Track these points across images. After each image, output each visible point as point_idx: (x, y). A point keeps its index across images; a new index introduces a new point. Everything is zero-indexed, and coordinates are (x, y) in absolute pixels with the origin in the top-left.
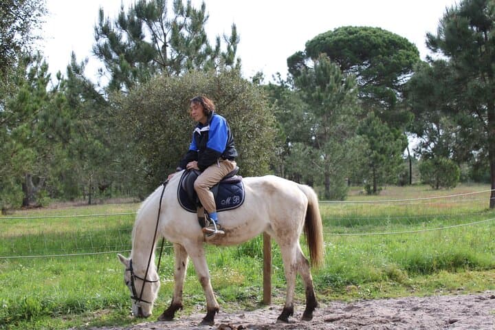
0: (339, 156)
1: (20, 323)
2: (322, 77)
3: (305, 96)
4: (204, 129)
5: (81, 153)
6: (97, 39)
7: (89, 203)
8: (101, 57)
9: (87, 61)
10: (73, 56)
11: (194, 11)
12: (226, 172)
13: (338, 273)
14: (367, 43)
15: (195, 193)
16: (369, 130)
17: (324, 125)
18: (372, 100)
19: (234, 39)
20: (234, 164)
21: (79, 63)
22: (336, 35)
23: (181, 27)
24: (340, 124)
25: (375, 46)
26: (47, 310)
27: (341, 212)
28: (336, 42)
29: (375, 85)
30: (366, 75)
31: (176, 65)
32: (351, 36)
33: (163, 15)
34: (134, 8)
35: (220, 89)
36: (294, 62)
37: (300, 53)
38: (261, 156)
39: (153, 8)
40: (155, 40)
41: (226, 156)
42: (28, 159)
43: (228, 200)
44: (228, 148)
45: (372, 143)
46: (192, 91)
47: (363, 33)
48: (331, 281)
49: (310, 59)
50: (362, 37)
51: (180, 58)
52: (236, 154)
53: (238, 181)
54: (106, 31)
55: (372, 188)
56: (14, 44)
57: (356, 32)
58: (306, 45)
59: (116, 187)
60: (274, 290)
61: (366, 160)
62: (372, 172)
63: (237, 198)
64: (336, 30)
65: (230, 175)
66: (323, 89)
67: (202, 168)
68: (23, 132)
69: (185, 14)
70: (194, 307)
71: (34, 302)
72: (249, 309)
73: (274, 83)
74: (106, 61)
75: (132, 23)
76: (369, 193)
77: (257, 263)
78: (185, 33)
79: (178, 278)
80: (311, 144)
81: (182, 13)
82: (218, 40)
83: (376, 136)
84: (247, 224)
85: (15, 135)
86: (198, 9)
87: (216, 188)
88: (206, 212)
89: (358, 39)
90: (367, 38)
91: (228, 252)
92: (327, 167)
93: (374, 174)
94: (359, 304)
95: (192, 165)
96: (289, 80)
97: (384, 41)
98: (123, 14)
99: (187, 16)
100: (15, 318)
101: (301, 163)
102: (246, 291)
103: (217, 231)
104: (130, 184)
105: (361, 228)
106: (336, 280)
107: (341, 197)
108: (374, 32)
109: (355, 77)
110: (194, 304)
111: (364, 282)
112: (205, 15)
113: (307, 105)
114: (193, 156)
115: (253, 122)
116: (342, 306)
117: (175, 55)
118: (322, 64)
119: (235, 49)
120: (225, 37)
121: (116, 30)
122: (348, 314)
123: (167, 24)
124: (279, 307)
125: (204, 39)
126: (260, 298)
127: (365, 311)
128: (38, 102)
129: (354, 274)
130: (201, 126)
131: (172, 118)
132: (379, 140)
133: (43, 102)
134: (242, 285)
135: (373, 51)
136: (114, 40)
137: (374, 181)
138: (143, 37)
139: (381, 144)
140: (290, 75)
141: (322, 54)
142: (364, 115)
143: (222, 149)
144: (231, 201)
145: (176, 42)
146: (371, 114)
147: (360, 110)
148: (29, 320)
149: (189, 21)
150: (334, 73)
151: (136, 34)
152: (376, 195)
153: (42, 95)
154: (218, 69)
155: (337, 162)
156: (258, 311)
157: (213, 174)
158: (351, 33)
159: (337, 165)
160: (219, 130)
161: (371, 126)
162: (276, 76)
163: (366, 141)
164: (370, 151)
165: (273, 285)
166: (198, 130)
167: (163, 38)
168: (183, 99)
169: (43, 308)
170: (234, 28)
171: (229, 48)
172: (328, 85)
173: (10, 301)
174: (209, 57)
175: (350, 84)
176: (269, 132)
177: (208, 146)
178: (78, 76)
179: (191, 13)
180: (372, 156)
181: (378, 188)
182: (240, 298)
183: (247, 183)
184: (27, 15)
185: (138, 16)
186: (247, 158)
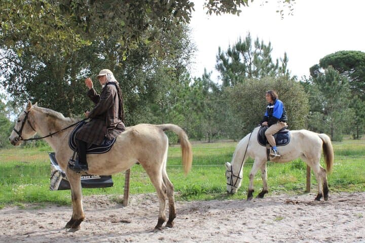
0: (338, 119)
1: (192, 196)
2: (330, 78)
3: (320, 88)
4: (272, 107)
5: (210, 117)
6: (217, 62)
7: (209, 142)
8: (219, 70)
9: (212, 72)
10: (205, 70)
11: (265, 46)
12: (281, 128)
13: (344, 178)
14: (353, 59)
15: (265, 138)
16: (355, 106)
17: (330, 103)
18: (356, 89)
19: (285, 60)
20: (285, 124)
21: (208, 73)
22: (336, 56)
23: (258, 55)
24: (339, 103)
25: (358, 61)
26: (204, 191)
27: (340, 148)
28: (336, 59)
29: (357, 81)
30: (353, 76)
31: (256, 73)
32: (344, 56)
33: (250, 49)
34: (235, 45)
35: (280, 86)
36: (314, 70)
37: (317, 65)
38: (301, 119)
39: (245, 45)
40: (246, 60)
41: (282, 120)
42: (181, 120)
43: (282, 141)
44: (283, 116)
45: (356, 112)
46: (266, 86)
47: (351, 54)
48: (341, 182)
49: (322, 68)
50: (351, 56)
51: (258, 70)
52: (287, 119)
53: (287, 132)
54: (222, 57)
55: (356, 136)
56: (183, 66)
57: (347, 54)
58: (320, 61)
59: (220, 134)
60: (312, 186)
61: (353, 121)
62: (356, 128)
63: (286, 140)
64: (336, 53)
65: (283, 129)
66: (330, 84)
67: (269, 125)
68: (178, 107)
69: (260, 48)
70: (273, 192)
71: (198, 187)
72: (299, 194)
73: (303, 81)
74: (221, 72)
75: (235, 53)
76: (355, 138)
77: (302, 173)
78: (260, 57)
79: (263, 178)
80: (322, 112)
81: (259, 48)
82: (277, 60)
83: (359, 109)
84: (290, 152)
85: (175, 108)
86: (267, 45)
87: (276, 135)
88: (271, 146)
89: (348, 57)
90: (353, 57)
91: (287, 166)
92: (332, 125)
93: (357, 129)
94: (356, 194)
95: (265, 123)
96: (310, 79)
97: (363, 58)
98: (230, 49)
99: (262, 49)
100: (190, 194)
101: (318, 122)
102: (298, 186)
103: (276, 155)
104: (233, 133)
105: (353, 156)
106: (343, 182)
107: (340, 140)
108: (357, 54)
109: (347, 77)
110: (272, 191)
111: (358, 183)
112: (271, 48)
113: (321, 93)
114: (266, 119)
115: (297, 102)
116: (347, 194)
117: (256, 69)
118: (329, 71)
119: (286, 64)
120: (281, 59)
121: (226, 57)
122: (351, 198)
123: (252, 53)
124: (314, 194)
125: (270, 60)
126: (305, 189)
127: (359, 197)
128: (186, 92)
129: (353, 179)
130: (270, 105)
131: (256, 100)
132: (361, 111)
133: (188, 92)
134: (295, 183)
135: (357, 63)
136: (225, 62)
137: (358, 133)
138: (240, 60)
139: (361, 113)
140: (311, 77)
141: (330, 66)
142: (352, 97)
143: (280, 117)
144: (283, 142)
145: (256, 62)
146: (356, 97)
147: (350, 95)
148: (196, 195)
149: (262, 51)
150: (336, 76)
151: (236, 58)
152: (359, 139)
153: (187, 88)
154: (277, 75)
155: (337, 122)
156: (304, 196)
157: (275, 128)
158: (344, 54)
159: (338, 124)
160: (279, 108)
161: (356, 103)
162: (304, 77)
163: (354, 111)
164: (355, 116)
165: (311, 183)
166: (269, 106)
167: (249, 60)
168: (262, 91)
169: (202, 190)
170: (285, 54)
171: (283, 65)
172: (332, 82)
173: (187, 186)
174: (273, 69)
175: (345, 81)
176: (305, 107)
177: (273, 115)
178: (207, 80)
179: (264, 47)
180: (356, 119)
181: (359, 136)
182: (295, 189)
183: (291, 133)
184: (189, 52)
185: (237, 50)
186: (294, 120)
